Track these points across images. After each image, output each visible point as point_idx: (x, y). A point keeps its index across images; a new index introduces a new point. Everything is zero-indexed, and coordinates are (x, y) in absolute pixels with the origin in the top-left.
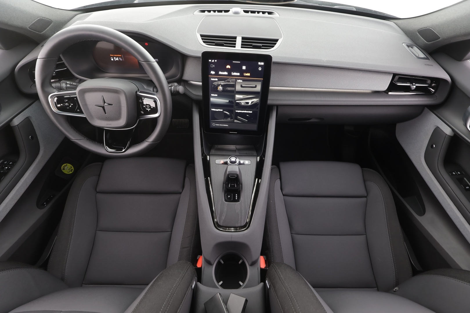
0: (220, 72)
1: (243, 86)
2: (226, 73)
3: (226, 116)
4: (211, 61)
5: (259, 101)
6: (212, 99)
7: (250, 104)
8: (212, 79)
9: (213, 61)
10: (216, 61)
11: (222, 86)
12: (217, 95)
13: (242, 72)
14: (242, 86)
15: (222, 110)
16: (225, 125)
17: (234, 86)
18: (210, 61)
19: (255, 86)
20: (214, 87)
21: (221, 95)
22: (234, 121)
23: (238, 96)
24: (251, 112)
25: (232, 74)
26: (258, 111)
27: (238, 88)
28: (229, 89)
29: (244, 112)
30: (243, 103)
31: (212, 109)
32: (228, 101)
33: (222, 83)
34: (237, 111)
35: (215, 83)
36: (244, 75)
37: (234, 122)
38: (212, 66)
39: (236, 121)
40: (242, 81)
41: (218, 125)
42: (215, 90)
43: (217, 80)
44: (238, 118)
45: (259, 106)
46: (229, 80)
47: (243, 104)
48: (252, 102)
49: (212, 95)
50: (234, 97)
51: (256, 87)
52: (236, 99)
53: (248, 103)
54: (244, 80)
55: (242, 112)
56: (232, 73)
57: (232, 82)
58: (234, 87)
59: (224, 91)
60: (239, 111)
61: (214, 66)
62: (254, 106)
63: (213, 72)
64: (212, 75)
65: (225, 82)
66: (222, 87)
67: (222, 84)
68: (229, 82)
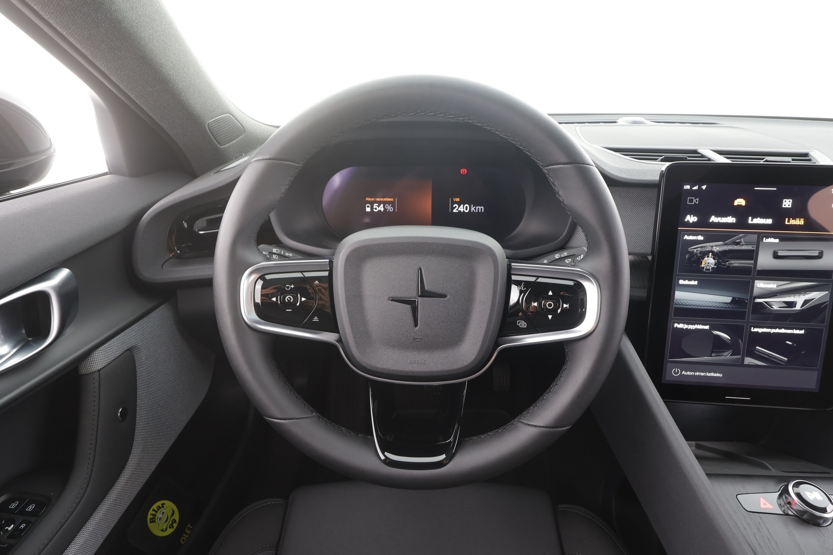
0: (713, 217)
1: (779, 254)
2: (731, 220)
3: (719, 346)
4: (691, 187)
5: (828, 300)
6: (680, 295)
7: (798, 307)
8: (686, 237)
9: (696, 188)
10: (704, 187)
11: (715, 255)
12: (696, 283)
13: (780, 215)
14: (776, 256)
15: (707, 327)
16: (712, 374)
17: (752, 255)
18: (687, 187)
19: (817, 254)
20: (689, 258)
21: (708, 281)
22: (743, 360)
23: (761, 285)
24: (802, 332)
25: (750, 222)
26: (825, 327)
27: (765, 260)
28: (736, 263)
29: (777, 331)
30: (776, 304)
31: (676, 325)
32: (728, 299)
33: (717, 247)
34: (753, 330)
35: (696, 249)
36: (786, 223)
37: (742, 364)
38: (691, 201)
39: (748, 360)
40: (777, 241)
41: (688, 373)
42: (693, 267)
43: (700, 238)
44: (759, 351)
45: (827, 314)
46: (740, 238)
47: (775, 307)
48: (806, 302)
49: (681, 282)
50: (749, 286)
51: (820, 256)
52: (756, 292)
53: (791, 304)
54: (783, 239)
55: (773, 331)
56: (750, 218)
57: (747, 244)
58: (752, 259)
59: (718, 270)
60: (760, 330)
61: (696, 201)
62: (811, 313)
63: (691, 219)
64: (688, 224)
65: (726, 244)
66: (714, 259)
67: (716, 249)
68: (738, 244)
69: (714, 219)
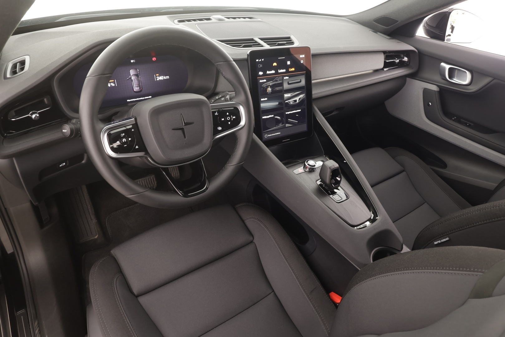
0: (268, 71)
1: (289, 83)
2: (273, 72)
3: (278, 122)
4: (259, 60)
5: (305, 97)
6: (262, 105)
7: (298, 102)
8: (261, 81)
9: (260, 60)
10: (263, 60)
11: (271, 87)
12: (266, 99)
13: (287, 67)
14: (289, 84)
15: (273, 116)
16: (277, 134)
17: (281, 84)
18: (257, 60)
19: (300, 81)
20: (263, 89)
21: (271, 98)
22: (285, 125)
23: (286, 96)
24: (300, 110)
25: (279, 72)
26: (305, 107)
27: (286, 86)
28: (277, 89)
29: (293, 112)
30: (291, 101)
31: (263, 117)
32: (277, 103)
33: (271, 83)
34: (286, 113)
35: (264, 85)
36: (290, 70)
37: (285, 127)
38: (260, 66)
39: (287, 125)
40: (288, 78)
41: (270, 135)
43: (265, 81)
44: (289, 121)
45: (306, 102)
46: (277, 79)
47: (291, 103)
48: (299, 99)
49: (262, 100)
50: (283, 97)
51: (300, 82)
52: (285, 98)
53: (295, 101)
54: (290, 76)
55: (292, 112)
56: (279, 70)
57: (280, 80)
58: (282, 86)
60: (288, 113)
61: (261, 66)
62: (301, 103)
63: (261, 73)
64: (260, 76)
65: (273, 82)
66: (271, 88)
67: (271, 84)
68: (277, 81)
69: (268, 72)
